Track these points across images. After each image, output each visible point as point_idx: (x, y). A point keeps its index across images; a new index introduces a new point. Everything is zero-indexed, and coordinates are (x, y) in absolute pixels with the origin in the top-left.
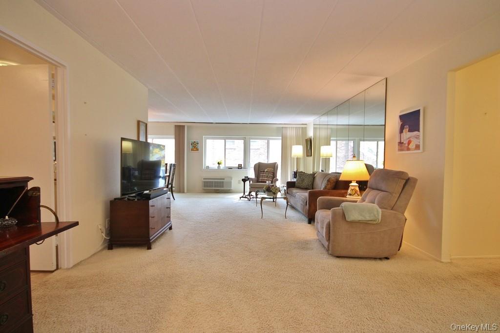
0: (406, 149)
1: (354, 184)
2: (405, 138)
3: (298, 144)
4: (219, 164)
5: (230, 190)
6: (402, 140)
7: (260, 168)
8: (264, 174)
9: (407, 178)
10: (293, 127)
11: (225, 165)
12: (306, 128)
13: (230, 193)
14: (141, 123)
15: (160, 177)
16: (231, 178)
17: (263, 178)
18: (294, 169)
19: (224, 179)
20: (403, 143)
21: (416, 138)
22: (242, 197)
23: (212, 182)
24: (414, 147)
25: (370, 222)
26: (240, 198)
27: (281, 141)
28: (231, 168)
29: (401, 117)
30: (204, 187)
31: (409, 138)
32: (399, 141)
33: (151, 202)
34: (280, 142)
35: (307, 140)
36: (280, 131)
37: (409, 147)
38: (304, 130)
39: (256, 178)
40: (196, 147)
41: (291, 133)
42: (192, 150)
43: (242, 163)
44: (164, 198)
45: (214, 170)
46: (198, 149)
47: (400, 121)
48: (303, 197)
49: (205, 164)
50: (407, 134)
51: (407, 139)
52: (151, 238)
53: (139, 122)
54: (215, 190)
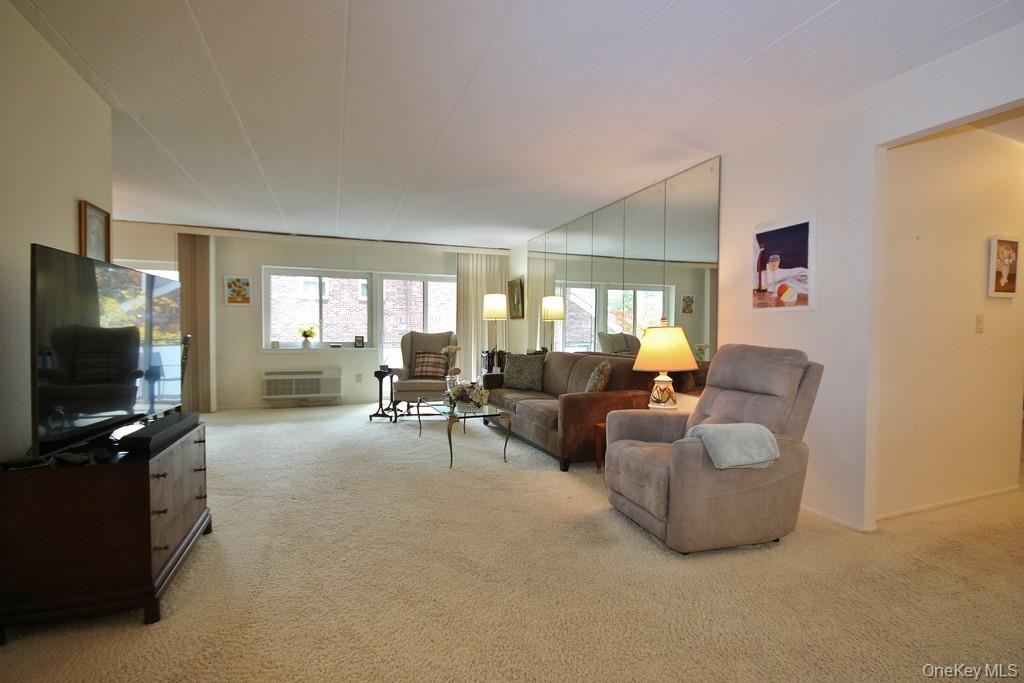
0: (773, 302)
1: (663, 377)
2: (770, 281)
3: (492, 290)
4: (306, 335)
5: (336, 398)
6: (763, 284)
7: (414, 346)
8: (426, 359)
9: (805, 365)
10: (481, 255)
11: (321, 338)
12: (507, 257)
13: (336, 405)
14: (90, 211)
15: (139, 374)
16: (339, 370)
17: (424, 369)
18: (483, 347)
19: (320, 373)
20: (765, 291)
21: (800, 281)
22: (377, 415)
23: (291, 380)
24: (795, 298)
25: (756, 466)
26: (371, 417)
27: (455, 284)
28: (339, 347)
29: (761, 238)
30: (269, 394)
31: (780, 281)
32: (756, 287)
33: (155, 464)
34: (453, 286)
35: (511, 285)
36: (453, 264)
37: (782, 298)
38: (505, 261)
39: (407, 370)
40: (240, 292)
41: (476, 268)
42: (231, 300)
43: (363, 332)
44: (188, 442)
45: (291, 353)
46: (248, 298)
47: (757, 245)
48: (540, 410)
49: (268, 337)
50: (775, 274)
51: (776, 283)
52: (156, 584)
53: (82, 207)
54: (295, 399)
